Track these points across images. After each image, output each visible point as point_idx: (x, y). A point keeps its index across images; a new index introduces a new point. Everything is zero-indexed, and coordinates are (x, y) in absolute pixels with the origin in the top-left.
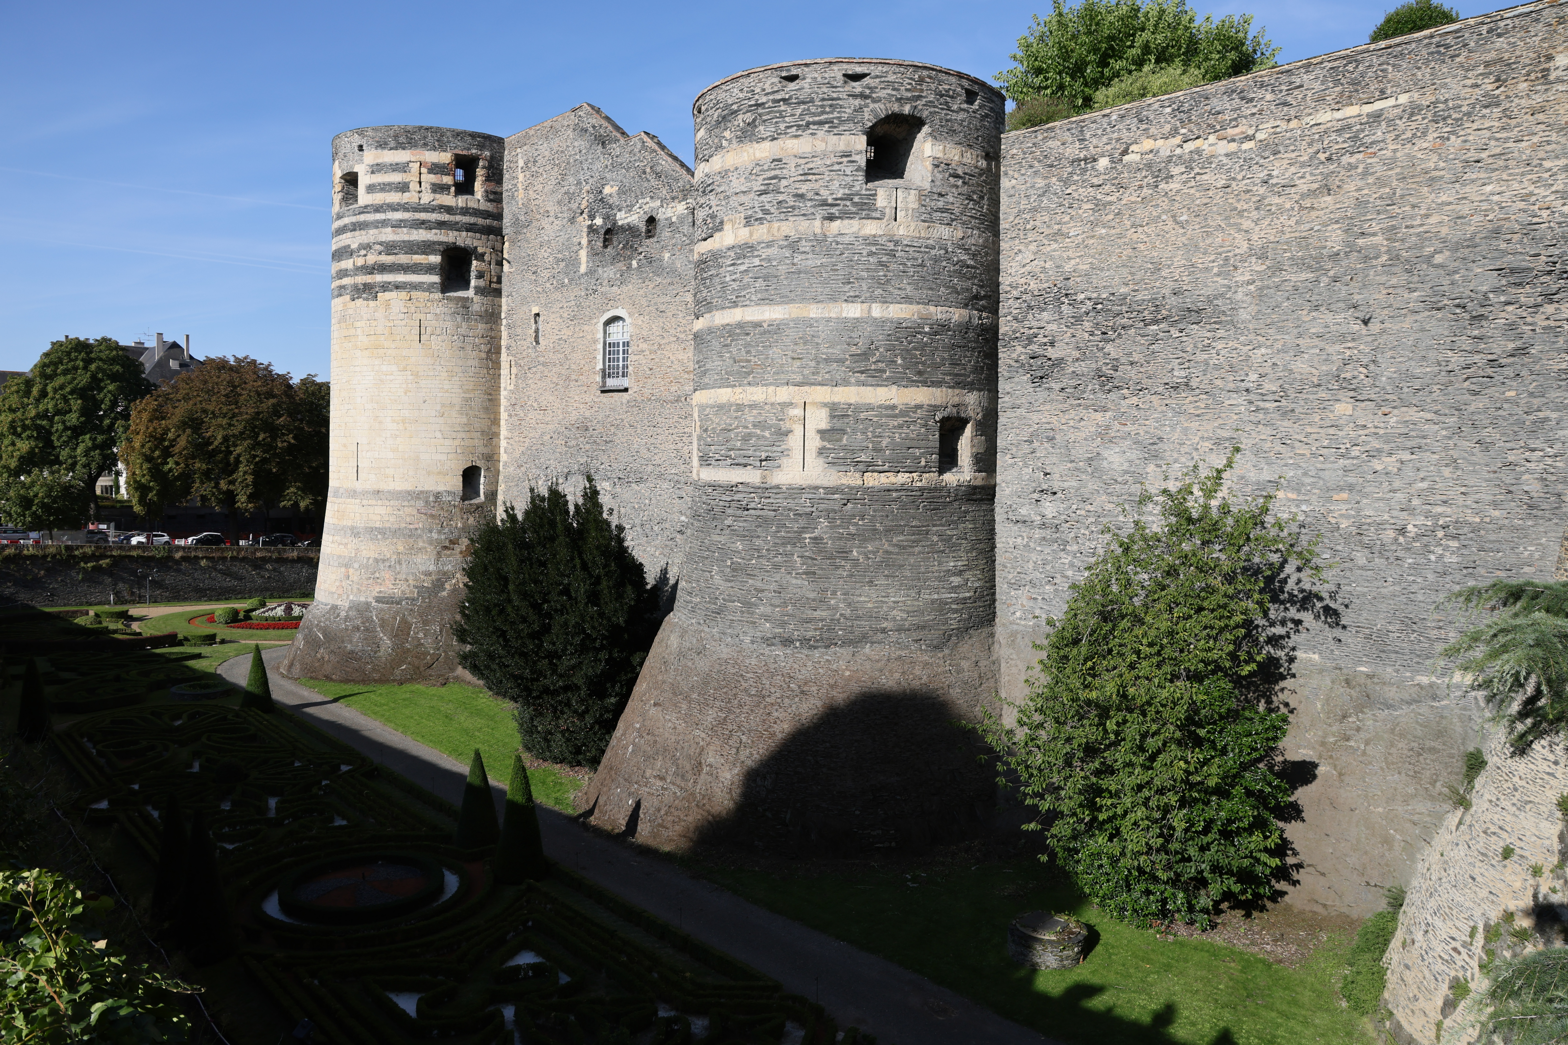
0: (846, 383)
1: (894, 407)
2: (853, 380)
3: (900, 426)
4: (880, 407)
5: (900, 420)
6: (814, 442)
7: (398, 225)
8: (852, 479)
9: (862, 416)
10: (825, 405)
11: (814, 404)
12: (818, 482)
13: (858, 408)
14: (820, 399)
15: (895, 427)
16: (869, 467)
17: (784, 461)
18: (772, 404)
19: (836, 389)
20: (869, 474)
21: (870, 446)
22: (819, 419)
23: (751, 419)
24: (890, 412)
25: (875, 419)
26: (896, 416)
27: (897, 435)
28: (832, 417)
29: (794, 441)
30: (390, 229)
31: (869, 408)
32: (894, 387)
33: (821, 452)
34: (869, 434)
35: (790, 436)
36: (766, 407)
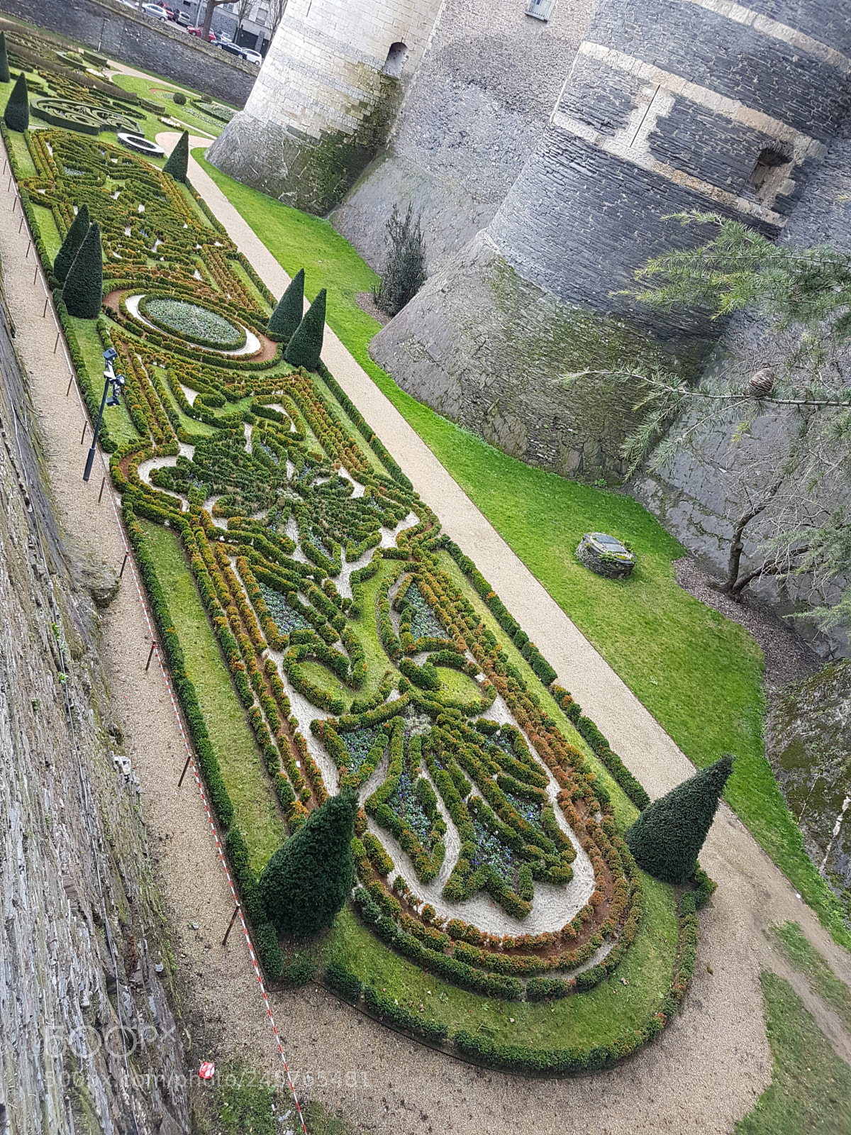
0: (700, 81)
1: (729, 121)
2: (707, 82)
3: (726, 141)
4: (719, 116)
5: (729, 135)
6: (651, 126)
8: (665, 170)
9: (699, 118)
10: (674, 95)
11: (665, 90)
12: (637, 162)
13: (699, 109)
14: (672, 87)
15: (720, 140)
16: (682, 166)
17: (619, 132)
18: (633, 77)
19: (690, 84)
20: (681, 172)
21: (693, 147)
22: (663, 107)
23: (611, 84)
24: (724, 124)
25: (708, 126)
26: (726, 130)
27: (719, 148)
28: (674, 109)
29: (634, 118)
31: (709, 113)
32: (739, 103)
33: (652, 136)
34: (697, 137)
35: (634, 111)
36: (628, 78)
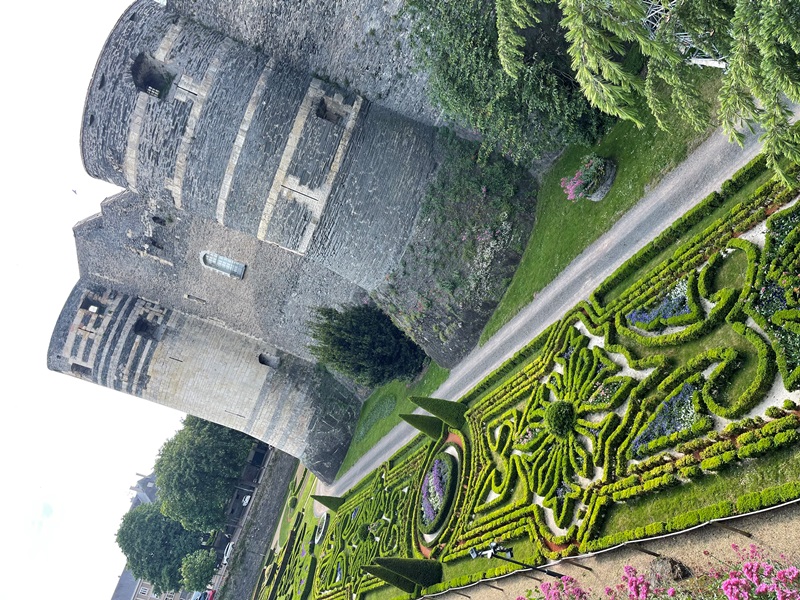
0: (278, 160)
1: (301, 139)
2: (278, 155)
3: (313, 140)
4: (298, 146)
5: (309, 138)
6: (305, 189)
7: (111, 352)
8: (331, 177)
9: (299, 158)
10: (287, 176)
11: (284, 182)
12: (327, 195)
13: (294, 159)
14: (282, 177)
15: (312, 143)
16: (328, 165)
17: (309, 209)
18: (277, 203)
19: (280, 166)
20: (332, 167)
21: (317, 160)
22: (293, 182)
23: (281, 216)
24: (303, 142)
25: (304, 152)
26: (306, 140)
27: (317, 143)
28: (294, 175)
29: (301, 199)
30: (112, 357)
31: (296, 152)
32: (290, 134)
33: (311, 187)
34: (311, 158)
35: (297, 200)
36: (277, 206)
